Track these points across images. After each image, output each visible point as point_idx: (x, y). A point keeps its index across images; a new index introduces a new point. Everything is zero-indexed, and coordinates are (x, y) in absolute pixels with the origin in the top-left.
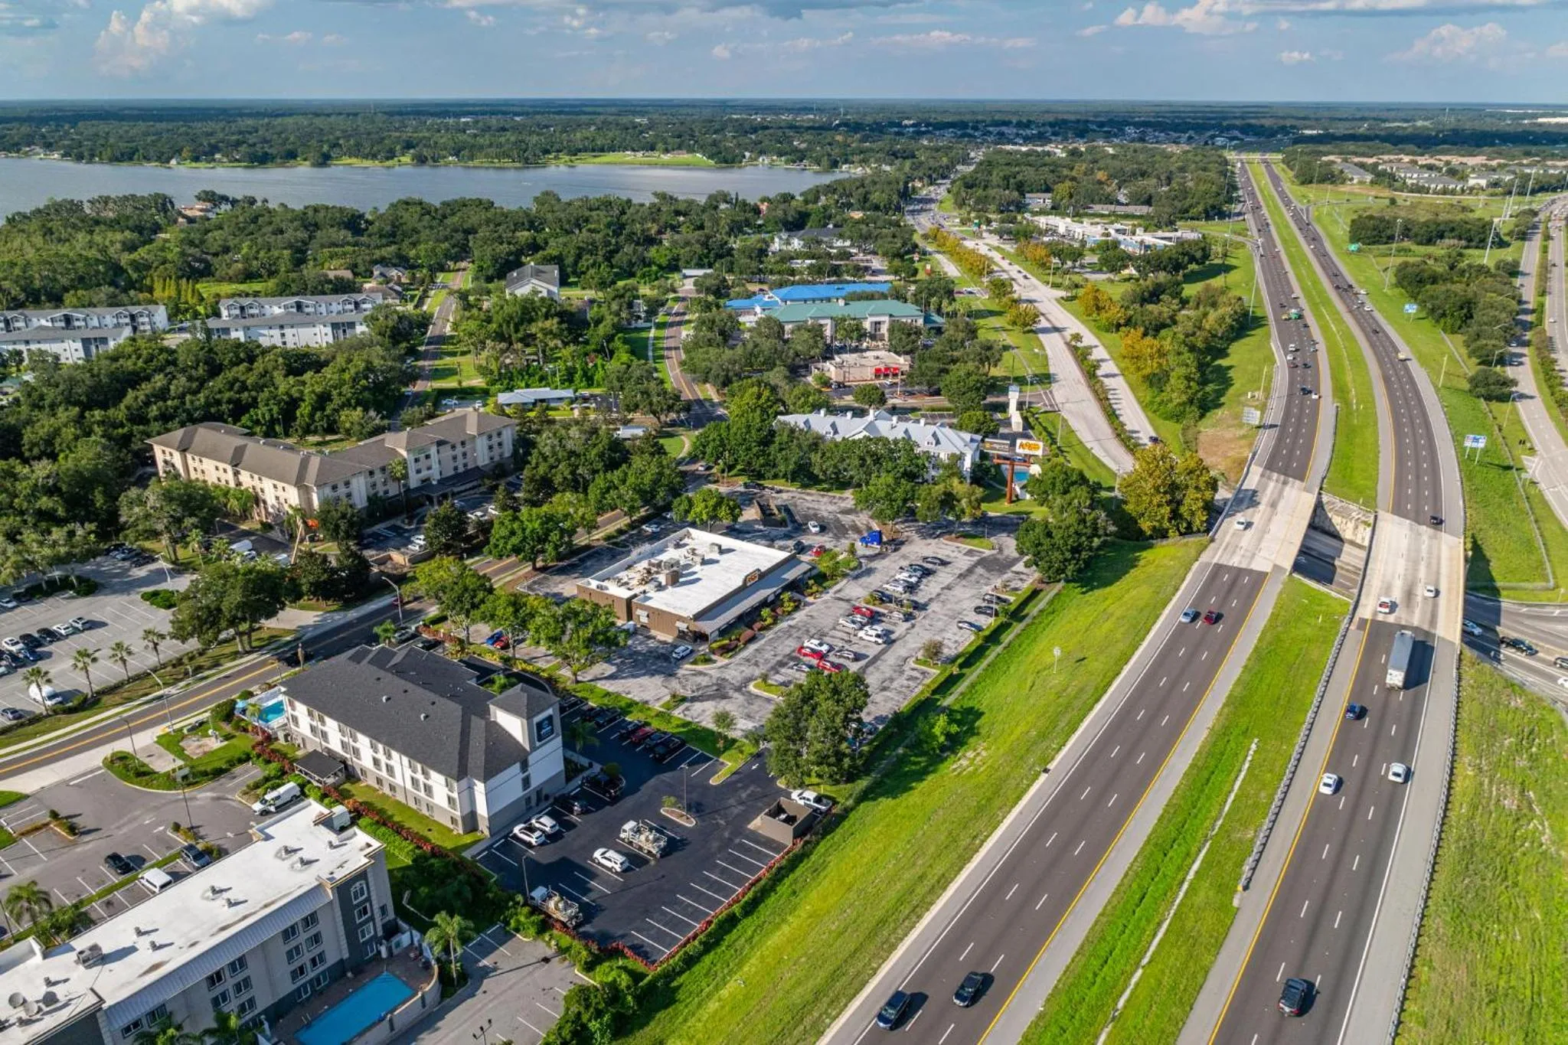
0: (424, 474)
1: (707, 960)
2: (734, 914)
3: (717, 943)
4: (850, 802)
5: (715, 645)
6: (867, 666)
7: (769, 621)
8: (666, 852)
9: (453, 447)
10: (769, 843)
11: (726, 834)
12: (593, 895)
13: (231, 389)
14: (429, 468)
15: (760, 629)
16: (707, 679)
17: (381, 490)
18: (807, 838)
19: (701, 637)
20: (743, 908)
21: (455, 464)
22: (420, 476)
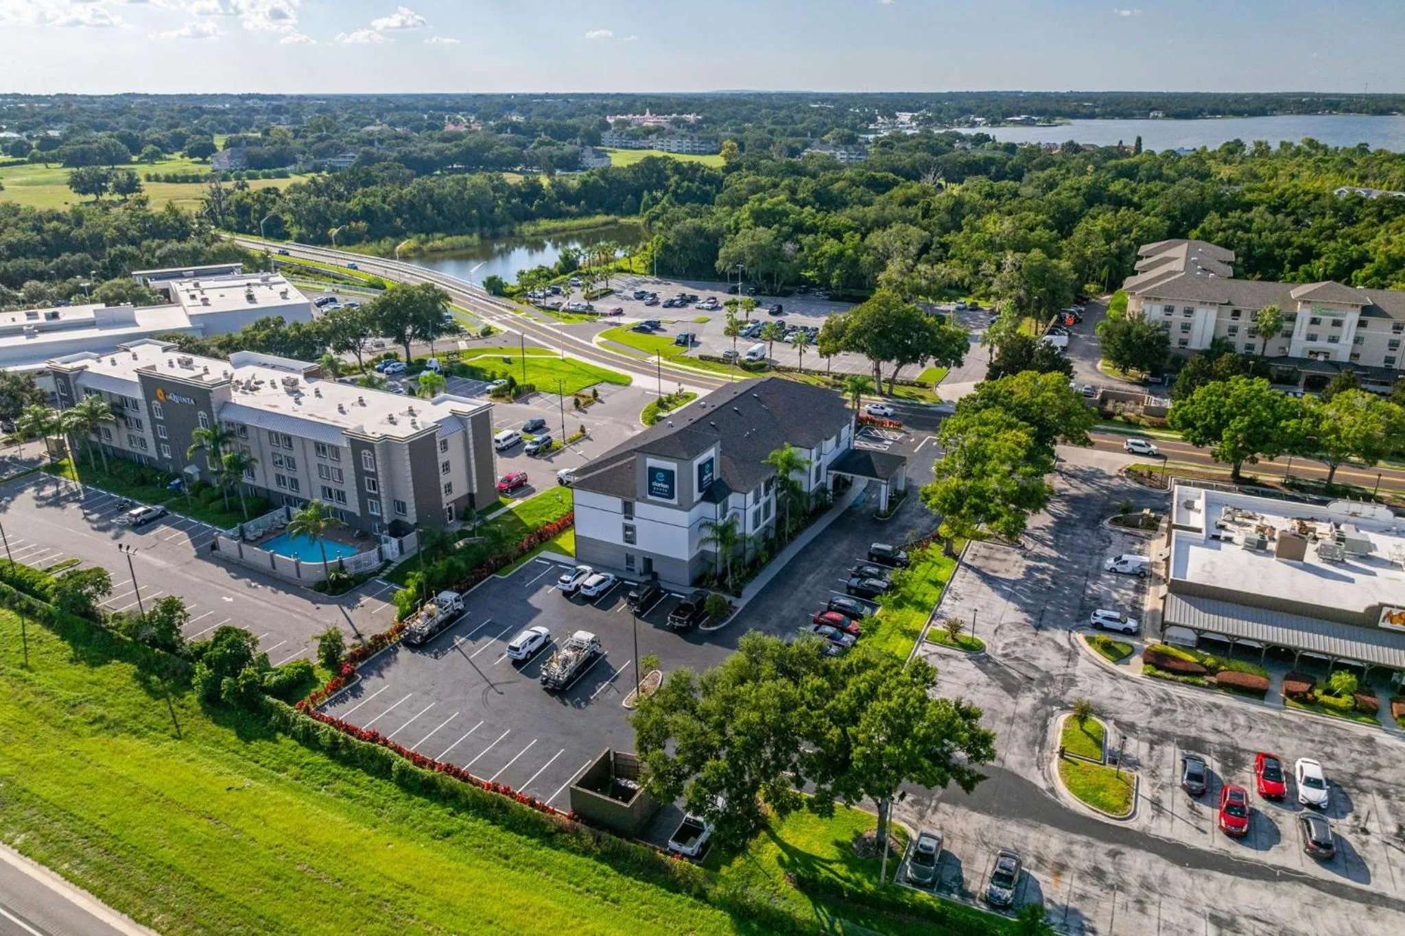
0: (1321, 344)
5: (1161, 647)
6: (1315, 882)
7: (1342, 701)
9: (1398, 328)
12: (466, 645)
14: (1334, 340)
17: (1240, 341)
21: (1392, 354)
22: (1311, 344)
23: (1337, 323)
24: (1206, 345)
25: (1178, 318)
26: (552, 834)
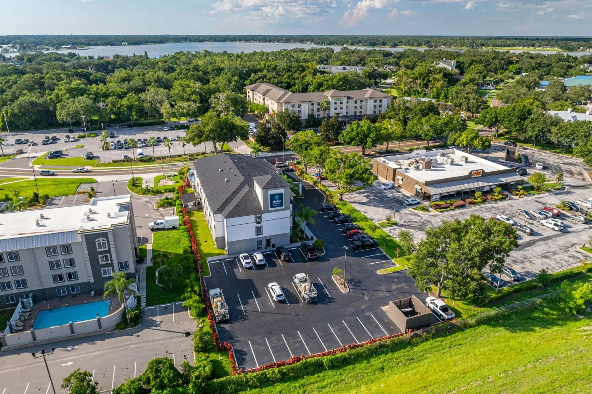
0: (338, 111)
1: (279, 387)
2: (323, 363)
3: (295, 378)
4: (472, 321)
5: (433, 203)
6: (538, 240)
7: (479, 200)
8: (313, 302)
9: (356, 102)
10: (389, 325)
11: (363, 307)
12: (249, 308)
13: (289, 78)
14: (341, 108)
15: (470, 203)
16: (419, 218)
17: (316, 113)
18: (419, 332)
19: (427, 197)
20: (331, 361)
21: (355, 111)
22: (336, 111)
23: (341, 103)
24: (307, 118)
25: (296, 109)
26: (409, 342)
